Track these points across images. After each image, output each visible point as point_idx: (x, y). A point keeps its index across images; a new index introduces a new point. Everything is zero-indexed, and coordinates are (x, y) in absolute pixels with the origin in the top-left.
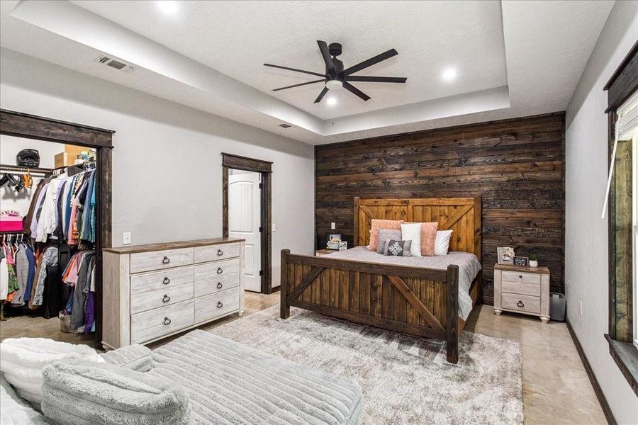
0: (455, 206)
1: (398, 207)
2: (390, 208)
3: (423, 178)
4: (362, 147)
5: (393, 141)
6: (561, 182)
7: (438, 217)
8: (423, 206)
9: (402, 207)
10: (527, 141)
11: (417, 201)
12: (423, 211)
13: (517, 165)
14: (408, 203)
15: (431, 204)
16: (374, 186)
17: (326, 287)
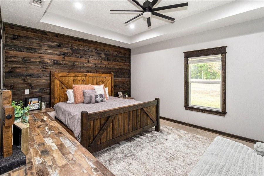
0: (105, 77)
1: (81, 77)
2: (76, 78)
3: (92, 63)
4: (55, 38)
5: (76, 40)
6: (130, 70)
7: (99, 82)
8: (93, 77)
9: (83, 78)
10: (123, 56)
11: (91, 75)
12: (93, 79)
13: (121, 63)
14: (86, 75)
15: (97, 76)
16: (64, 64)
17: (116, 126)
